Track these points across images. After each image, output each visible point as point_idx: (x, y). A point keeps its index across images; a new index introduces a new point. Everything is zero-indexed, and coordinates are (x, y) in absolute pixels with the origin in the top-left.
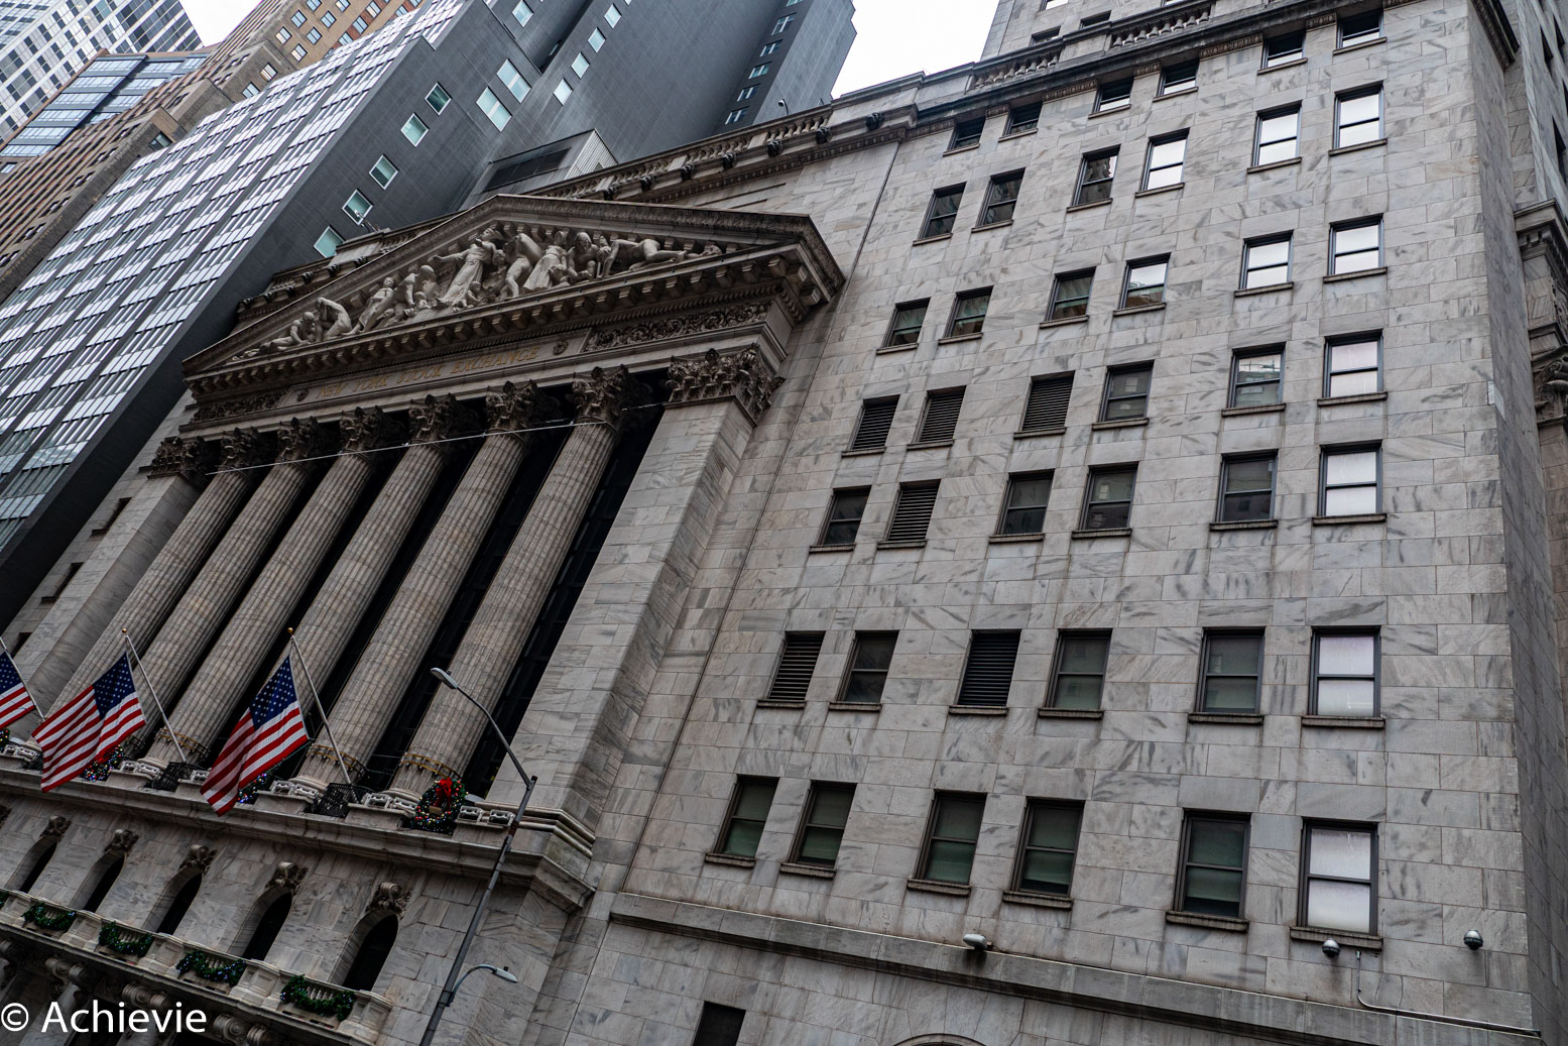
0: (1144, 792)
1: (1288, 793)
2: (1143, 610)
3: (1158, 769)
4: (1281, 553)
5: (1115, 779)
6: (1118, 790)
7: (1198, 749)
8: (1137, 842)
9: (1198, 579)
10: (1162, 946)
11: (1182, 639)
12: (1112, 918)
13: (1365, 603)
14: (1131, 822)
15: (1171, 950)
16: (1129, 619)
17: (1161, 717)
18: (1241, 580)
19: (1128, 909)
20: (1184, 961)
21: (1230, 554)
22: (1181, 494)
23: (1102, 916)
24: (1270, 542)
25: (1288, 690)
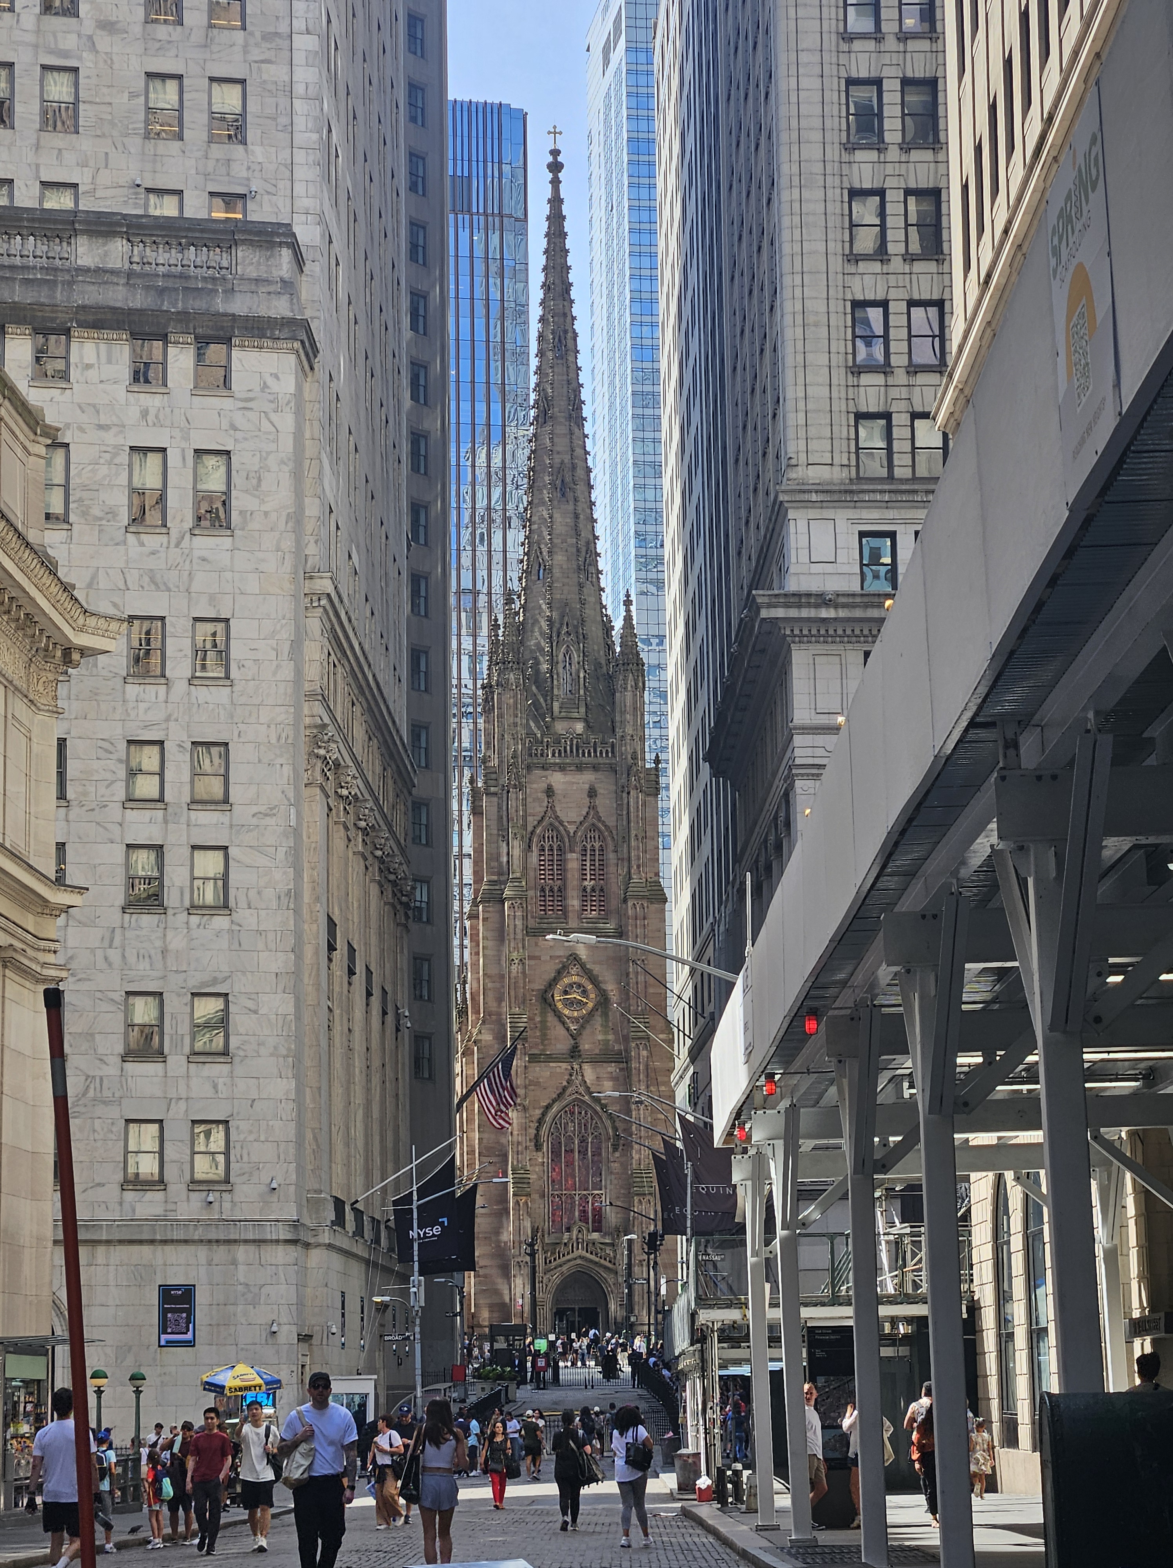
0: (100, 1110)
1: (182, 1105)
2: (84, 976)
3: (107, 1093)
4: (170, 934)
5: (80, 1102)
6: (83, 1110)
7: (130, 1079)
8: (99, 1144)
9: (119, 951)
10: (121, 1204)
11: (112, 1000)
12: (90, 1191)
13: (220, 976)
14: (94, 1131)
15: (126, 1206)
16: (75, 982)
17: (105, 1058)
18: (146, 955)
19: (99, 1185)
20: (134, 1211)
21: (137, 932)
22: (100, 877)
23: (84, 1191)
24: (162, 926)
25: (179, 1037)
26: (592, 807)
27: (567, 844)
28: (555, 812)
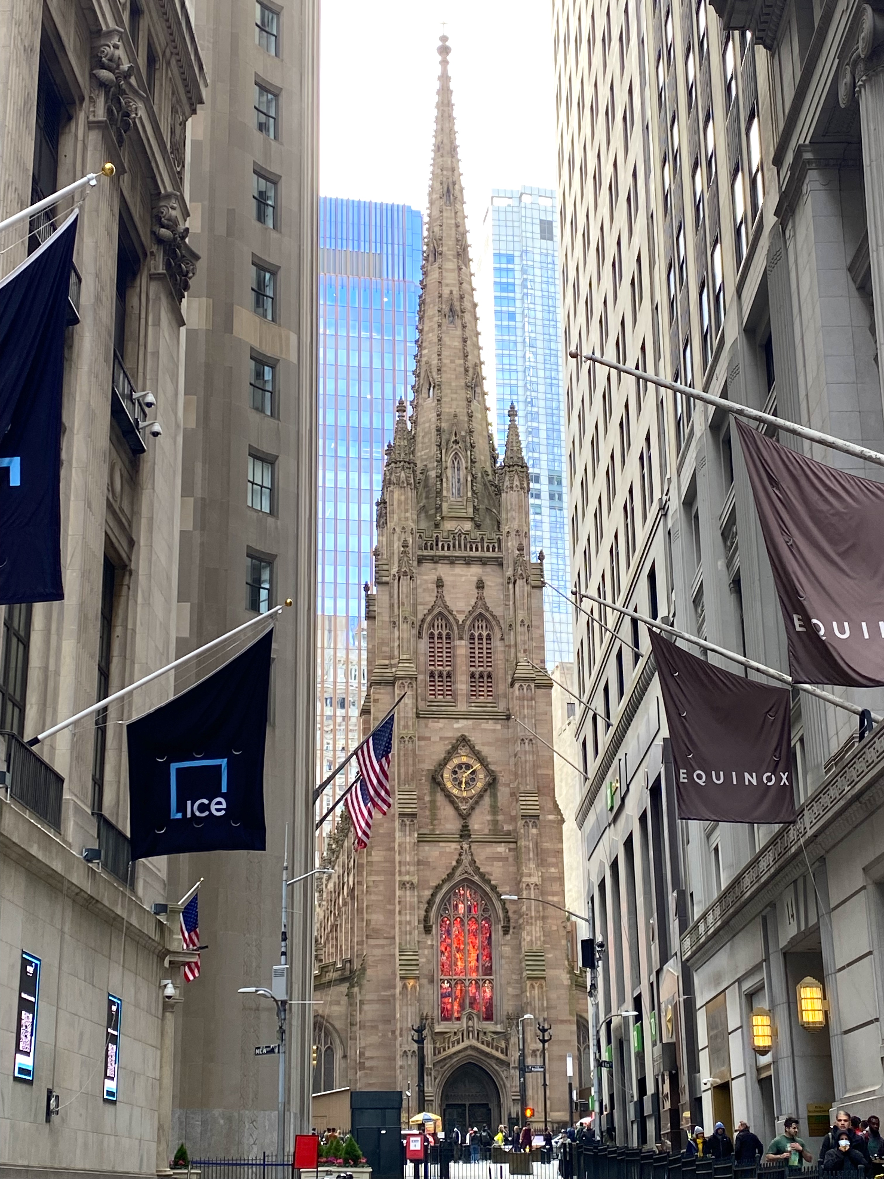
26: (480, 598)
27: (456, 631)
28: (444, 603)
